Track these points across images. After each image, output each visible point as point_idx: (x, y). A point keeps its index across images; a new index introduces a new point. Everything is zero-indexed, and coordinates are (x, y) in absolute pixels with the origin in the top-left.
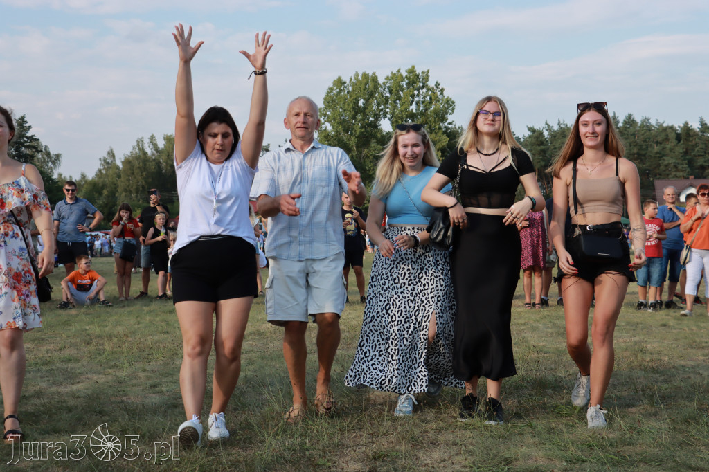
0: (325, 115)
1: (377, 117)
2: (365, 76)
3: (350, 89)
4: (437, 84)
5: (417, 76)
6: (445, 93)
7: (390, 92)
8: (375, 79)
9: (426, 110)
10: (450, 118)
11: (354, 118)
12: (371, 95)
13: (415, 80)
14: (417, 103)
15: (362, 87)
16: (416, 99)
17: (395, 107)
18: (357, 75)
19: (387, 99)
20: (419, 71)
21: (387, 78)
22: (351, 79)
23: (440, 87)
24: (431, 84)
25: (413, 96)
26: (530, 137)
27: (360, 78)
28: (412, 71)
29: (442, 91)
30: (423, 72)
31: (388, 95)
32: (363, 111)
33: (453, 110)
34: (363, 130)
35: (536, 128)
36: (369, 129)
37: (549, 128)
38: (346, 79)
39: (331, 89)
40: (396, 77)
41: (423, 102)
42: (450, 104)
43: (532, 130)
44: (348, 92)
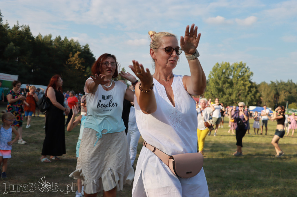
0: (212, 73)
1: (229, 75)
2: (226, 63)
3: (221, 66)
4: (248, 67)
5: (242, 64)
6: (250, 70)
7: (233, 68)
8: (229, 64)
9: (244, 75)
10: (251, 77)
11: (222, 75)
12: (227, 69)
13: (241, 66)
14: (241, 73)
15: (225, 66)
16: (241, 71)
17: (235, 73)
18: (223, 62)
19: (232, 70)
20: (243, 63)
21: (233, 64)
22: (221, 64)
23: (249, 68)
24: (246, 67)
25: (241, 70)
26: (271, 84)
27: (224, 63)
28: (241, 63)
29: (249, 69)
30: (244, 63)
31: (232, 69)
32: (224, 73)
33: (253, 75)
34: (224, 79)
35: (273, 81)
36: (226, 79)
37: (277, 82)
38: (220, 63)
39: (215, 66)
40: (235, 64)
41: (243, 72)
42: (252, 74)
43: (272, 82)
44: (220, 67)
